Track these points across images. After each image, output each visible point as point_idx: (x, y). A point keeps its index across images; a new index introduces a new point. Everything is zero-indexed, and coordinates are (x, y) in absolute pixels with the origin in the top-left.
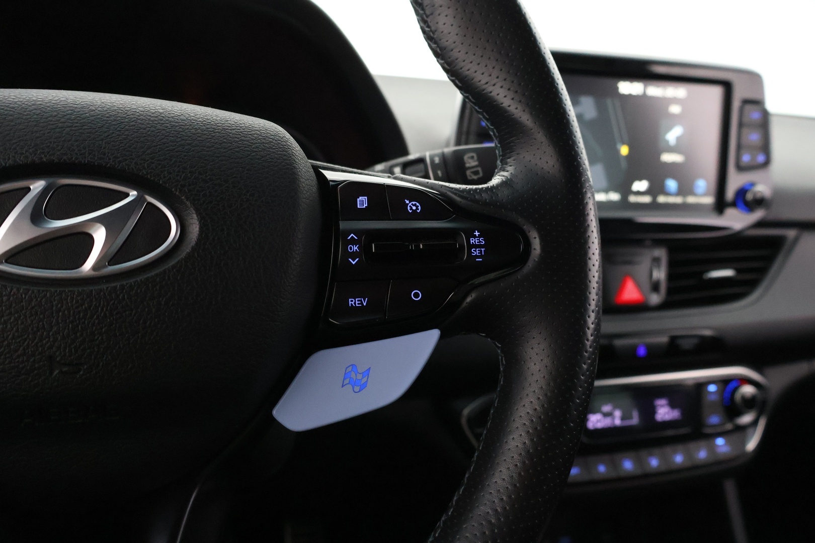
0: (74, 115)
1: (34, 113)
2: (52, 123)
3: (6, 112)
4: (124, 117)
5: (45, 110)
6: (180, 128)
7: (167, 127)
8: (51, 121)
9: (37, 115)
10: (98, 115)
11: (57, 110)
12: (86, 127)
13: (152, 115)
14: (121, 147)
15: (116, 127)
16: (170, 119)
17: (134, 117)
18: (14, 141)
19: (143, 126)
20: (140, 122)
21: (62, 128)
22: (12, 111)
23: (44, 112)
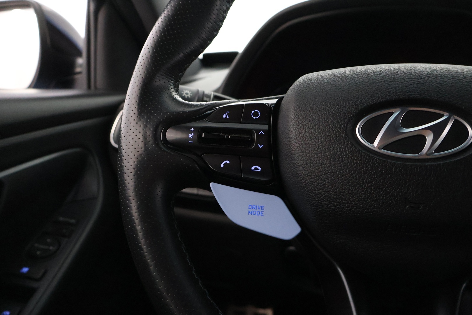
0: (412, 75)
1: (392, 75)
2: (402, 79)
3: (379, 76)
4: (437, 74)
5: (397, 73)
6: (470, 78)
7: (463, 78)
8: (401, 78)
9: (393, 76)
10: (424, 74)
11: (403, 72)
12: (419, 80)
13: (452, 72)
14: (439, 90)
15: (435, 79)
16: (463, 74)
17: (443, 74)
18: (385, 89)
19: (449, 78)
20: (447, 76)
21: (407, 81)
22: (381, 75)
23: (397, 74)
